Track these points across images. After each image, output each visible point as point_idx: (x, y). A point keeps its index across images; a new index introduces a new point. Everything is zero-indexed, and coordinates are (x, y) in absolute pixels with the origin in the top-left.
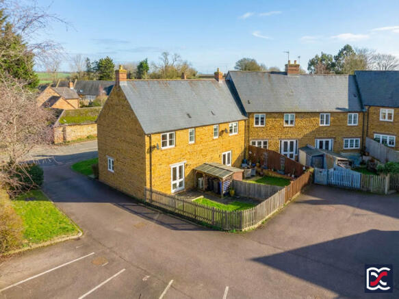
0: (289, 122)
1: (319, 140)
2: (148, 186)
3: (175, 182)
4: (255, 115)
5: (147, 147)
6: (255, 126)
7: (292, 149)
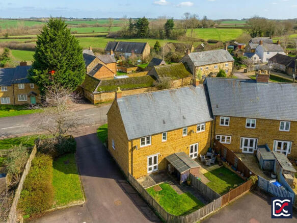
0: (251, 125)
1: (277, 142)
3: (150, 166)
4: (221, 118)
5: (130, 148)
6: (220, 125)
7: (251, 145)
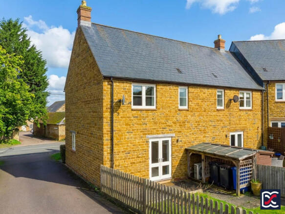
2: (107, 165)
3: (155, 165)
4: (277, 86)
